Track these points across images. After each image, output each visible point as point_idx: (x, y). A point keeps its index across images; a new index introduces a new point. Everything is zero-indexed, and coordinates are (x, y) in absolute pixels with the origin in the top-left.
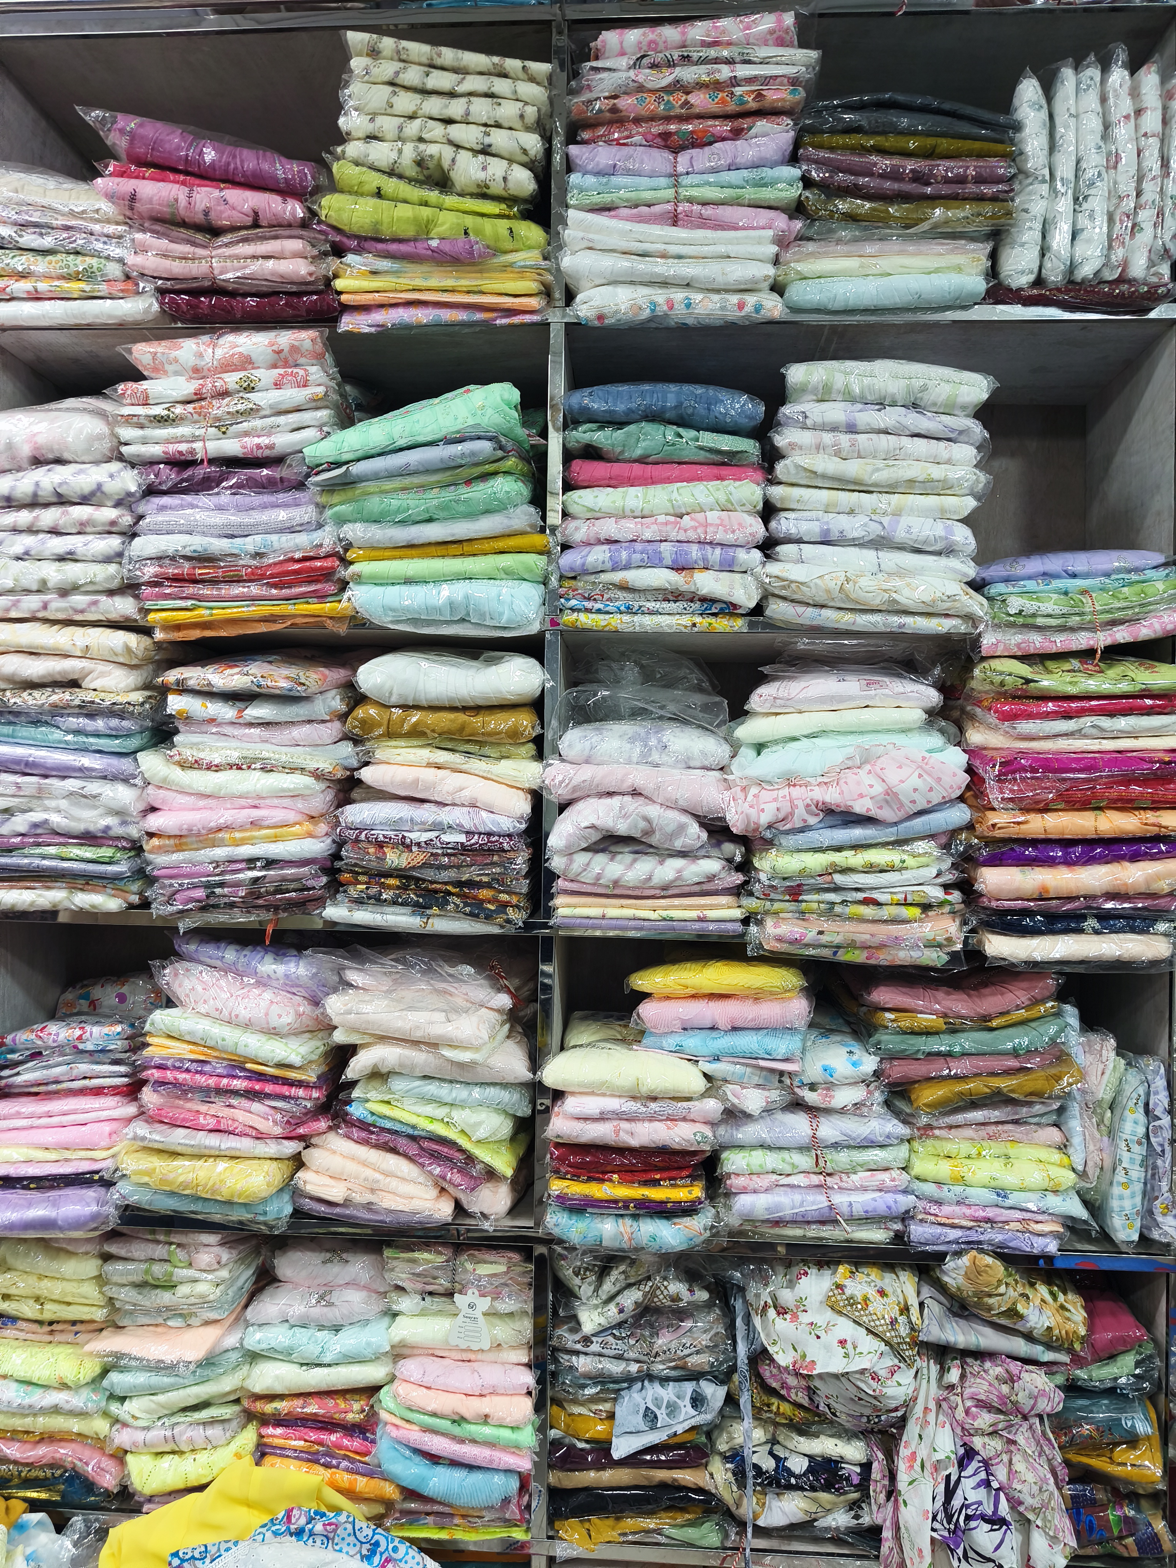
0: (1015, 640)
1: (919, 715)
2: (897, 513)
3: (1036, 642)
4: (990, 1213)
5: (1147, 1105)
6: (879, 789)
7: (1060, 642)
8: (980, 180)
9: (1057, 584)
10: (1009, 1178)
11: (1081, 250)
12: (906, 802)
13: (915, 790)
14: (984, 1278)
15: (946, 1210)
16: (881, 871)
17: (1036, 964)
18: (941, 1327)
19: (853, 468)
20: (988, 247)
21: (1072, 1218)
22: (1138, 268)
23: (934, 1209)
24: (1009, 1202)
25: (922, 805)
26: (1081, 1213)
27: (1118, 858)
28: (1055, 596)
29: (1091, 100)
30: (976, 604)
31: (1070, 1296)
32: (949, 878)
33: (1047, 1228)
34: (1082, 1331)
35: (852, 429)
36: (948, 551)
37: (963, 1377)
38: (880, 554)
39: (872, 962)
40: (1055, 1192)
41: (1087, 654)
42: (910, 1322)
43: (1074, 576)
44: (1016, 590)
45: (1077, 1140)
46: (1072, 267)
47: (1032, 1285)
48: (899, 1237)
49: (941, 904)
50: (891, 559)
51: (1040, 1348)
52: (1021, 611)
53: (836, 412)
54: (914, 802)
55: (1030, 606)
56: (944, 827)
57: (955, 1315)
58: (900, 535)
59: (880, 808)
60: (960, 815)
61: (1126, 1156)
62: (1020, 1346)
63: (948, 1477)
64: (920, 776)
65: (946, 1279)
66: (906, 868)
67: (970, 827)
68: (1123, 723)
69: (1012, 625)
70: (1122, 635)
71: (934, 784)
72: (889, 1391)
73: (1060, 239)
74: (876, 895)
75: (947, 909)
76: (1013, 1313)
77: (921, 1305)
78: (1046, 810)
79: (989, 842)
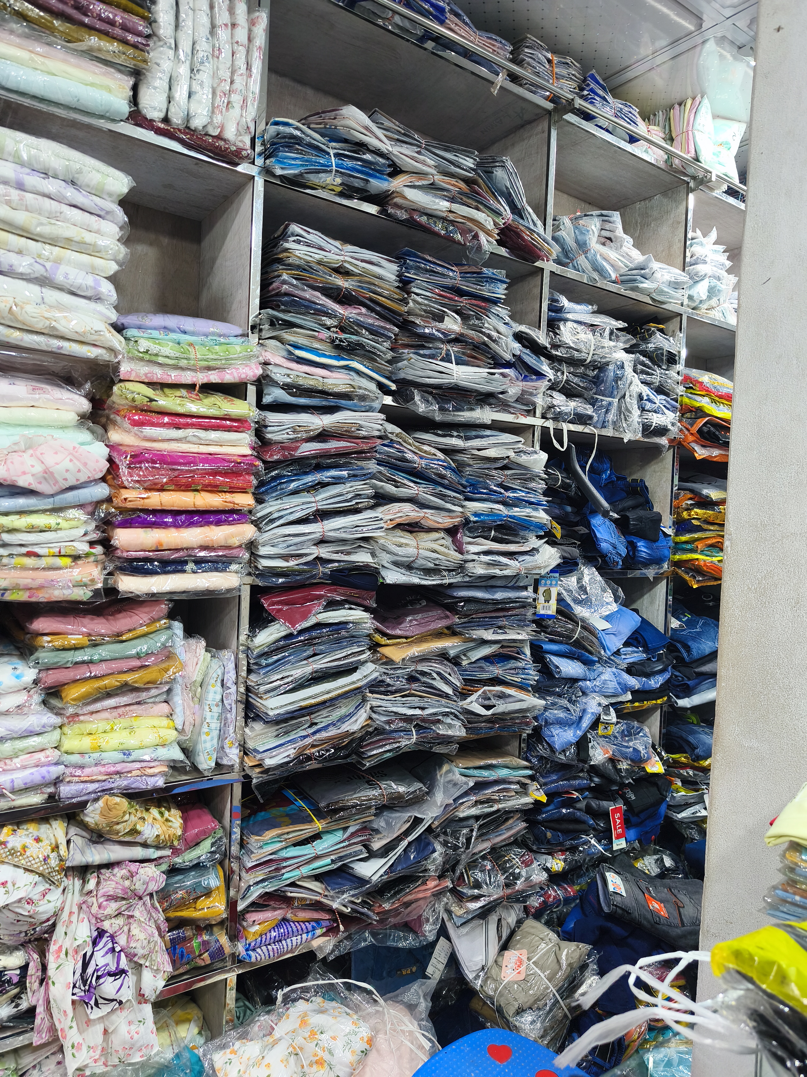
0: (144, 371)
1: (72, 417)
3: (158, 374)
4: (118, 768)
5: (223, 680)
6: (38, 468)
7: (174, 376)
8: (125, 28)
9: (173, 336)
10: (131, 741)
11: (194, 107)
12: (60, 479)
13: (67, 471)
14: (114, 812)
15: (87, 771)
16: (41, 531)
17: (153, 595)
18: (83, 853)
19: (21, 218)
20: (131, 82)
21: (174, 761)
22: (230, 133)
23: (78, 772)
24: (131, 758)
25: (72, 482)
26: (178, 755)
27: (208, 523)
28: (171, 344)
30: (116, 340)
31: (173, 811)
32: (94, 536)
33: (156, 770)
34: (179, 832)
35: (20, 187)
36: (97, 298)
37: (98, 883)
38: (44, 290)
39: (33, 599)
40: (163, 746)
41: (191, 387)
42: (59, 856)
43: (185, 333)
44: (145, 335)
45: (178, 710)
46: (188, 118)
47: (147, 810)
48: (51, 797)
49: (87, 555)
50: (52, 296)
51: (152, 850)
52: (148, 351)
53: (8, 170)
54: (66, 479)
55: (154, 348)
56: (90, 500)
57: (95, 842)
58: (59, 278)
59: (40, 483)
60: (102, 491)
61: (208, 715)
62: (139, 852)
63: (85, 955)
64: (71, 460)
65: (87, 819)
66: (61, 529)
67: (109, 500)
68: (213, 435)
69: (142, 359)
70: (214, 377)
71: (82, 467)
72: (41, 909)
73: (181, 93)
74: (37, 550)
75: (92, 559)
76: (134, 831)
77: (68, 842)
78: (162, 489)
79: (122, 511)
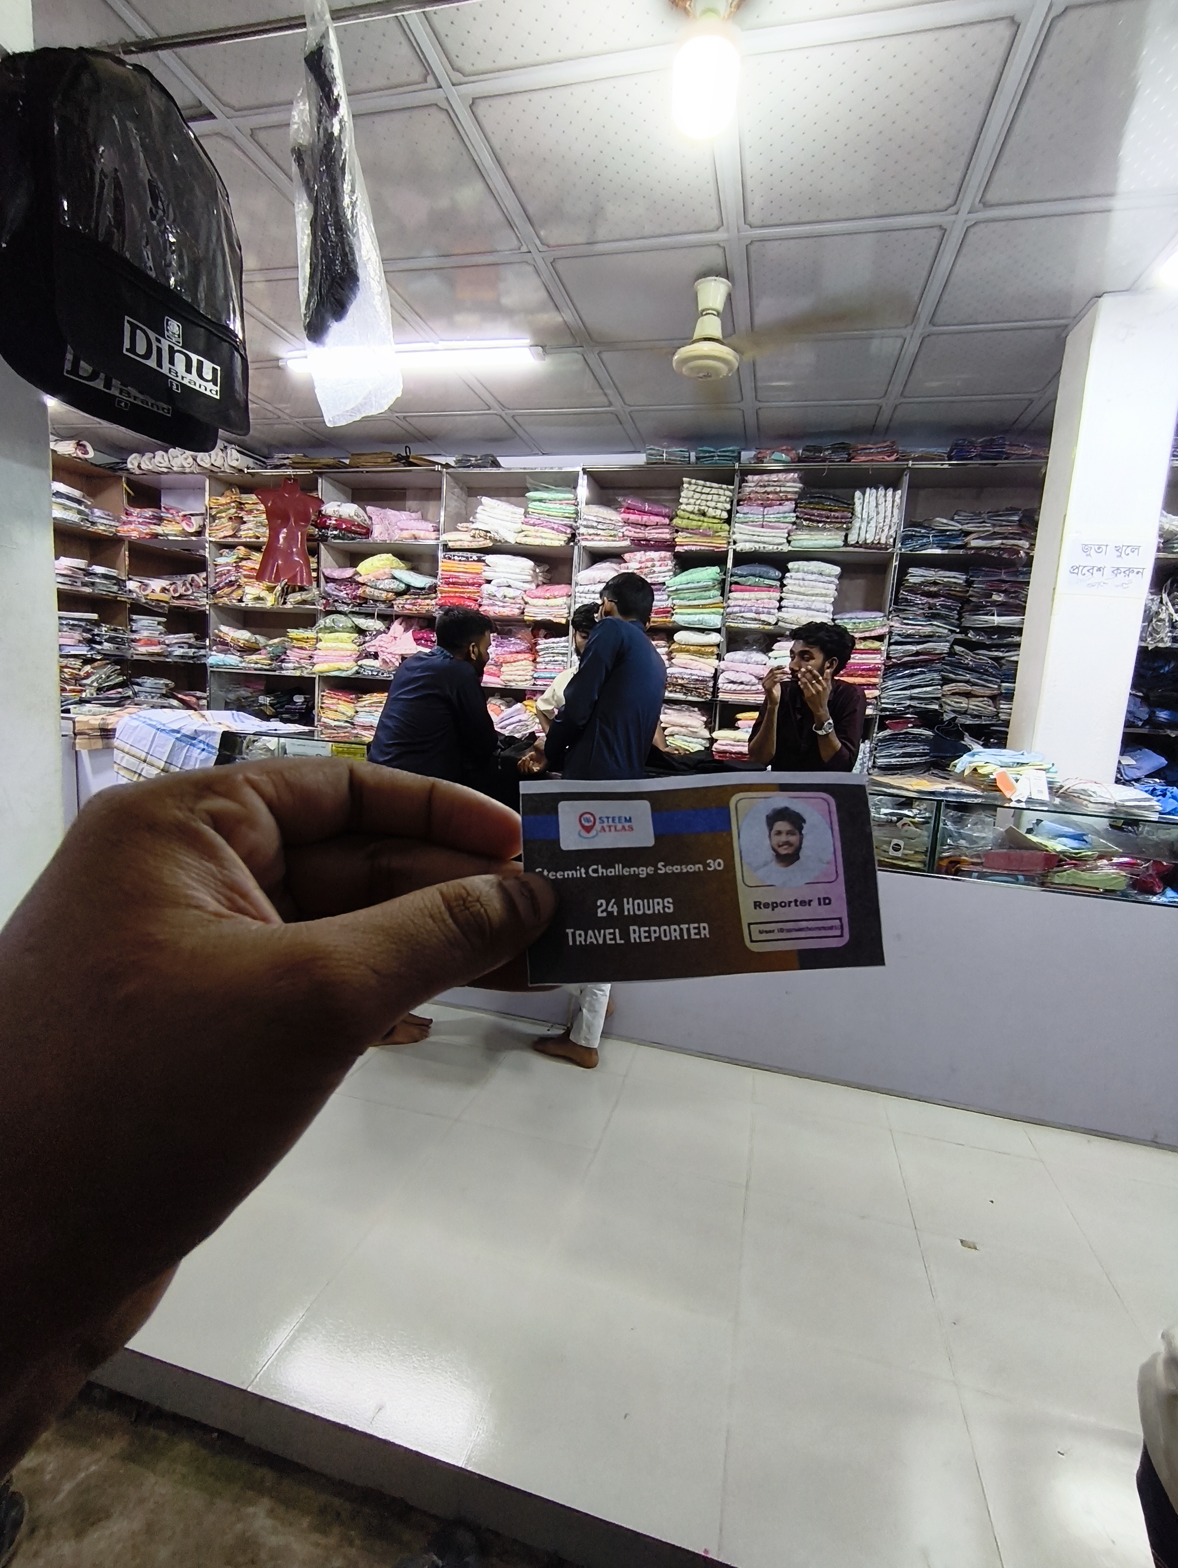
2: (813, 601)
8: (842, 518)
9: (853, 621)
11: (868, 536)
19: (802, 590)
20: (844, 533)
29: (873, 498)
35: (803, 580)
46: (866, 540)
50: (811, 613)
53: (800, 575)
58: (813, 607)
68: (864, 656)
70: (867, 634)
73: (863, 533)
